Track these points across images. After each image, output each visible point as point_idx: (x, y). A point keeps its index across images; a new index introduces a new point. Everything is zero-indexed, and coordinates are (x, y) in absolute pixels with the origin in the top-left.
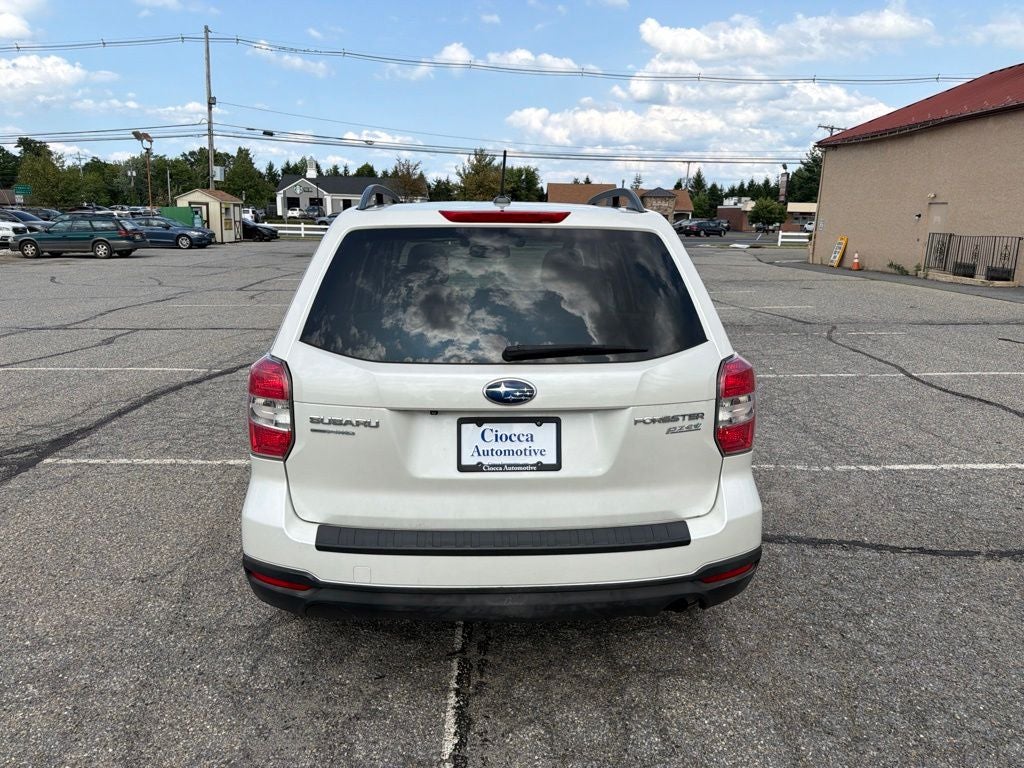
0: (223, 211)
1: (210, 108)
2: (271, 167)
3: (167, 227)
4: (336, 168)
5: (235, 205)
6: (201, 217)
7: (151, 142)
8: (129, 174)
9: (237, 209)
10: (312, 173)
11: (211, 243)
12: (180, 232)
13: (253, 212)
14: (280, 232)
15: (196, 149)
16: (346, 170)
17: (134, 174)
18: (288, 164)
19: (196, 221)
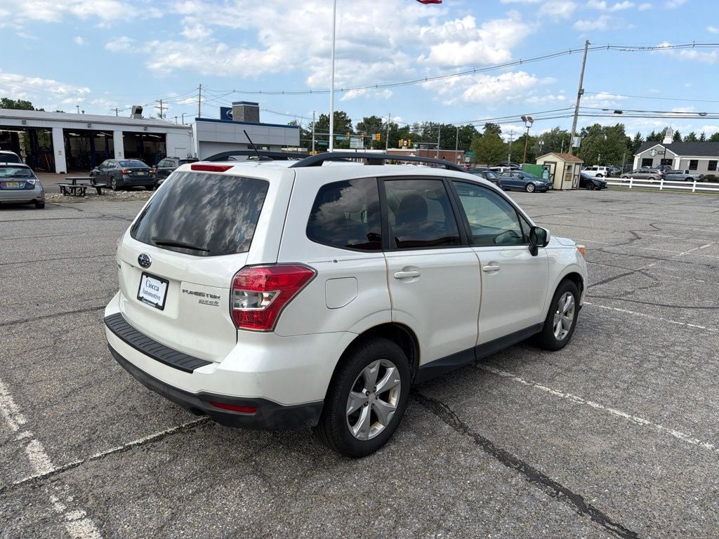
0: (566, 168)
1: (579, 97)
2: (638, 136)
3: (522, 178)
4: (692, 135)
5: (576, 164)
6: (549, 172)
7: (532, 122)
8: (540, 143)
9: (578, 167)
10: (668, 140)
11: (548, 189)
12: (529, 181)
13: (607, 169)
14: (608, 183)
15: (592, 125)
16: (702, 137)
17: (543, 143)
18: (653, 134)
19: (544, 174)
